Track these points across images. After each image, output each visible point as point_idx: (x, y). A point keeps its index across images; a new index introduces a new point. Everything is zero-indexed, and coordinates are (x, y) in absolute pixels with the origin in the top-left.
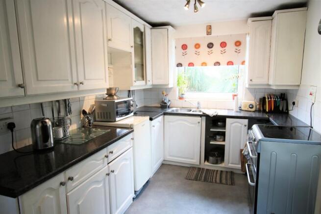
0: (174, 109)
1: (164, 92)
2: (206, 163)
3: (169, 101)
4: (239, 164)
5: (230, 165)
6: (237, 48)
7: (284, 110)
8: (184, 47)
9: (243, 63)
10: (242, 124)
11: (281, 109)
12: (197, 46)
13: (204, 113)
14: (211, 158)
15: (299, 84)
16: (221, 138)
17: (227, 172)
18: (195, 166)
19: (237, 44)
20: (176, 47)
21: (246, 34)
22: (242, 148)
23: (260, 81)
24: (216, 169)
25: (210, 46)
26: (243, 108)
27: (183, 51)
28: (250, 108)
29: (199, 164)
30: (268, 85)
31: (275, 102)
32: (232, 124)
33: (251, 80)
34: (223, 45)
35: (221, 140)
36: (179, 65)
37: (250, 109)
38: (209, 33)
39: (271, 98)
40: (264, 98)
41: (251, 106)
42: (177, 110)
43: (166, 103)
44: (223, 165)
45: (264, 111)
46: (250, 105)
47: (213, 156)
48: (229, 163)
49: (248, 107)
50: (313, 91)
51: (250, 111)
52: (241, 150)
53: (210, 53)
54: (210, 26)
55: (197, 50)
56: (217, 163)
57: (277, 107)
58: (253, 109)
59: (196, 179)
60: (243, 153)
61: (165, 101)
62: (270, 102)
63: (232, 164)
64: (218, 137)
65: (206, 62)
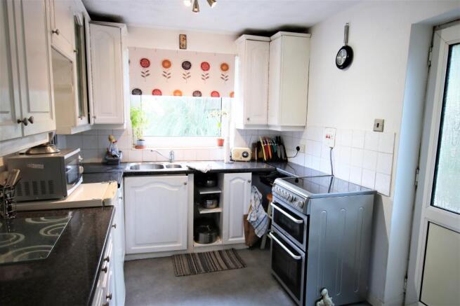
0: (133, 164)
1: (112, 137)
2: (197, 245)
3: (120, 152)
4: (242, 236)
5: (230, 240)
6: (223, 73)
7: (283, 158)
8: (145, 63)
9: (232, 95)
10: (245, 180)
11: (279, 156)
12: (166, 64)
13: (190, 169)
14: (202, 236)
15: (304, 125)
16: (212, 204)
17: (227, 251)
18: (179, 253)
19: (224, 68)
20: (129, 62)
21: (235, 56)
22: (245, 213)
23: (258, 121)
24: (211, 250)
25: (186, 65)
26: (233, 158)
27: (142, 69)
28: (244, 156)
29: (186, 248)
30: (267, 126)
31: (271, 147)
32: (231, 181)
33: (248, 119)
34: (205, 66)
35: (214, 206)
36: (137, 92)
37: (244, 159)
38: (183, 46)
39: (266, 143)
40: (259, 143)
41: (245, 155)
42: (137, 167)
43: (116, 156)
44: (219, 242)
45: (260, 160)
46: (244, 153)
47: (204, 231)
48: (229, 238)
49: (241, 156)
50: (331, 133)
51: (244, 161)
52: (245, 217)
53: (186, 77)
54: (185, 36)
55: (166, 70)
56: (211, 241)
57: (275, 154)
58: (249, 158)
59: (193, 272)
60: (248, 219)
61: (114, 153)
62: (266, 147)
63: (233, 237)
64: (209, 202)
65: (181, 90)
